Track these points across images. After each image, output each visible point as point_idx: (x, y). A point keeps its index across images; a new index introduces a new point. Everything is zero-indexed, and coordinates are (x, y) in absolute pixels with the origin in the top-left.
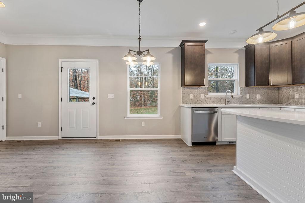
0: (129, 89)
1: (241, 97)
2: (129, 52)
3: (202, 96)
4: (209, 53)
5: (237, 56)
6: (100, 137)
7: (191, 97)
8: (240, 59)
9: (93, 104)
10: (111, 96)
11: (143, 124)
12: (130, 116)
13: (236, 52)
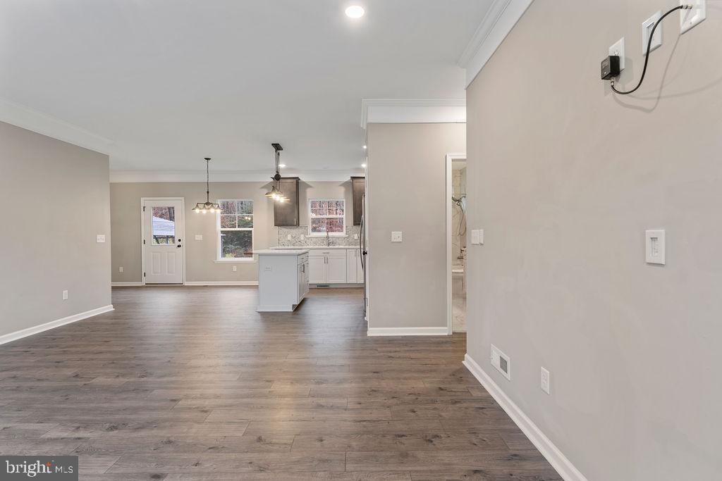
0: (219, 228)
1: (348, 238)
2: (197, 206)
3: (302, 237)
4: (311, 187)
5: (342, 190)
6: (186, 284)
7: (289, 237)
8: (346, 193)
9: (179, 246)
10: (199, 237)
11: (235, 269)
12: (220, 259)
13: (341, 185)
